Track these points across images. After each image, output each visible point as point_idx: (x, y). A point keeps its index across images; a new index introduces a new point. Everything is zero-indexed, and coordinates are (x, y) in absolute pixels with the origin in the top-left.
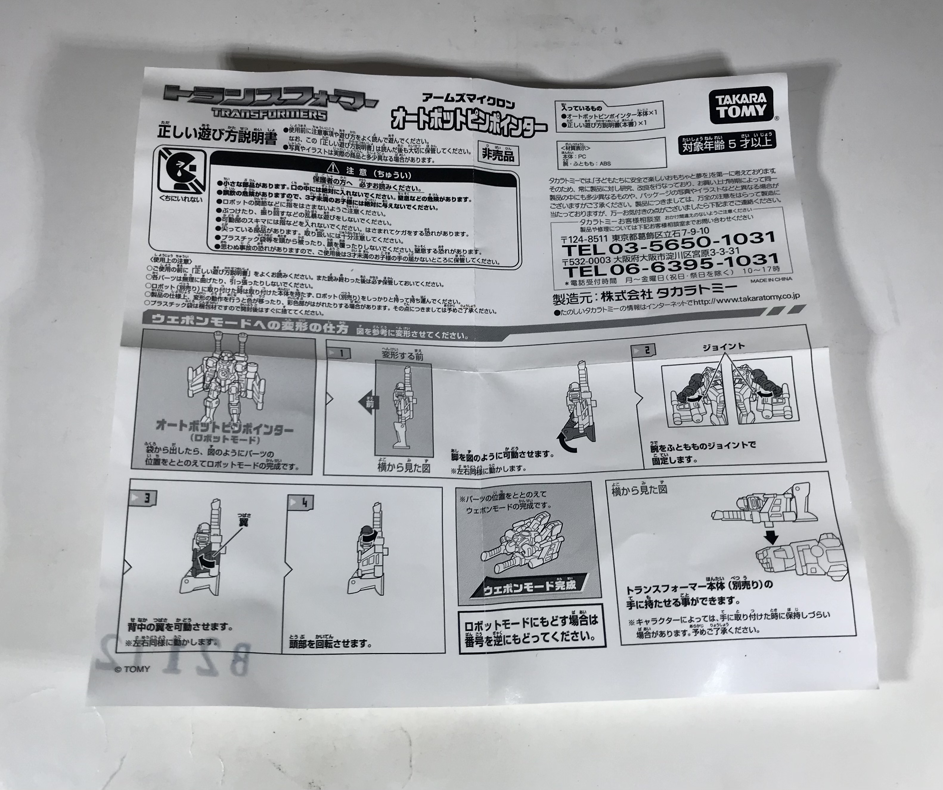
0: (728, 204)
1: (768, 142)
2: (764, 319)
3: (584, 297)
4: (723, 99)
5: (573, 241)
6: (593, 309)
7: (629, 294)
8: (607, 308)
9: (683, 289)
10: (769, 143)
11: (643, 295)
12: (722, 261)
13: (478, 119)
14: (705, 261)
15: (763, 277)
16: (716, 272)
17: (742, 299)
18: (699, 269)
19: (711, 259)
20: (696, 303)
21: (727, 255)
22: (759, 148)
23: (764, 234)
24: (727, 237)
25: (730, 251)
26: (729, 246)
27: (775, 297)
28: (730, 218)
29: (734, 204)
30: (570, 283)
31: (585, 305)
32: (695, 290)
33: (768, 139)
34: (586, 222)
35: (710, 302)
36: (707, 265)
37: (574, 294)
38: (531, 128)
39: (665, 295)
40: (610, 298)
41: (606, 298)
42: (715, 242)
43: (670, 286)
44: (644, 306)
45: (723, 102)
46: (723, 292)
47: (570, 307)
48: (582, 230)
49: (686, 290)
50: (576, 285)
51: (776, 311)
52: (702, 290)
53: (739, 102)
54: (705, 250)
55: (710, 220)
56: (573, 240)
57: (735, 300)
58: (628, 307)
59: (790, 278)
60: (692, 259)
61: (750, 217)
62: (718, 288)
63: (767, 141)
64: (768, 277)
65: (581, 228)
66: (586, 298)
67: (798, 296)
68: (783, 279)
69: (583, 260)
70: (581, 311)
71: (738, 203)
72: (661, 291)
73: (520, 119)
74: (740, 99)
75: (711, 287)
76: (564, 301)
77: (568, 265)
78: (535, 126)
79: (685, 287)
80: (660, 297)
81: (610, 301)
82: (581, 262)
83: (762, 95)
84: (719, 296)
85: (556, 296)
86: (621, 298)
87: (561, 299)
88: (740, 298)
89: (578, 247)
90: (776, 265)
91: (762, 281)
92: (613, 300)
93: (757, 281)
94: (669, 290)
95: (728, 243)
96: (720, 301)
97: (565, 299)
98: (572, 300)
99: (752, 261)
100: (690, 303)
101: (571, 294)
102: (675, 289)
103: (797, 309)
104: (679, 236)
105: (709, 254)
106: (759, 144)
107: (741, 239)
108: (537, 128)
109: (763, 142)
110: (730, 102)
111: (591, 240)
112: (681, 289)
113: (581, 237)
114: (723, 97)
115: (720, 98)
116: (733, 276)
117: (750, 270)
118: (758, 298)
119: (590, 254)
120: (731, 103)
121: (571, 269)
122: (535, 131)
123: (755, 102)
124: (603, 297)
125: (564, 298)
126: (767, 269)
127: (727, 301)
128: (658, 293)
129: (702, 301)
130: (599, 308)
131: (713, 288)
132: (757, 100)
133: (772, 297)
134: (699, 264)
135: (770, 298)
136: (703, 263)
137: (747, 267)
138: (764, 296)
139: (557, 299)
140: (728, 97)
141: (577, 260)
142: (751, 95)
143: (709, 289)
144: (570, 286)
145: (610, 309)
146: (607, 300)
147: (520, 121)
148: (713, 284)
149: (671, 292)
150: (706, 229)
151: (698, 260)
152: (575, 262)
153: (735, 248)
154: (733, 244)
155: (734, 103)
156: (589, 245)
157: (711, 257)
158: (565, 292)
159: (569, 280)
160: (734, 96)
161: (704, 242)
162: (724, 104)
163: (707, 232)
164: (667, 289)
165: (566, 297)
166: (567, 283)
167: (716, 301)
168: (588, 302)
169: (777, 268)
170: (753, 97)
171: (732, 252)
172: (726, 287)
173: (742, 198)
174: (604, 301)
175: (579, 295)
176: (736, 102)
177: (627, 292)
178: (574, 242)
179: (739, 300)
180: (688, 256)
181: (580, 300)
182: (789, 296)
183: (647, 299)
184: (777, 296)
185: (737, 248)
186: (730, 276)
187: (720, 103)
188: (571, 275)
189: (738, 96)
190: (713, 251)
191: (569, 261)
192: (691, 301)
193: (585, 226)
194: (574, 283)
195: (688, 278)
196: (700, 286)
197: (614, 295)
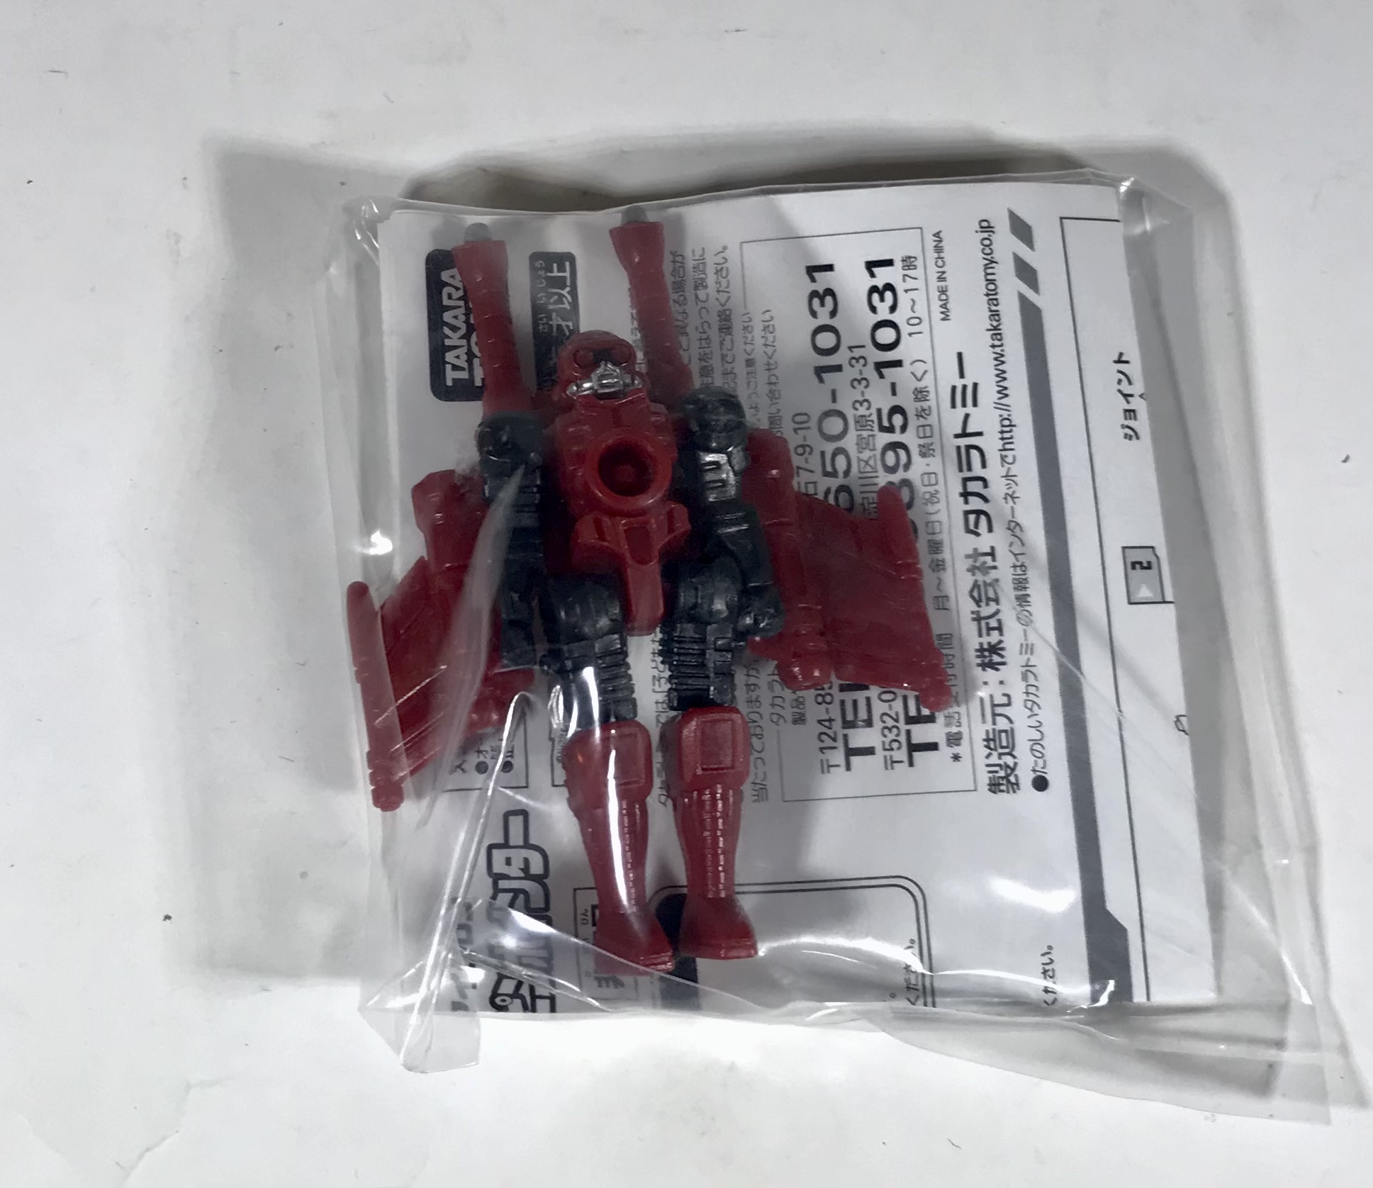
0: (729, 367)
1: (559, 271)
2: (1050, 301)
3: (994, 715)
4: (455, 368)
5: (832, 744)
6: (1027, 693)
7: (983, 604)
8: (1025, 657)
9: (969, 475)
10: (562, 269)
11: (985, 569)
12: (886, 385)
13: (522, 998)
14: (886, 423)
15: (934, 294)
16: (917, 399)
17: (997, 343)
18: (910, 438)
19: (879, 411)
20: (1008, 446)
21: (870, 372)
22: (574, 292)
23: (814, 287)
24: (820, 371)
25: (859, 366)
26: (846, 367)
27: (989, 271)
28: (768, 364)
29: (730, 353)
30: (956, 750)
31: (1017, 711)
32: (969, 447)
33: (552, 272)
34: (778, 710)
35: (1005, 414)
36: (898, 420)
37: (987, 740)
38: (518, 856)
39: (983, 518)
40: (995, 649)
41: (996, 658)
42: (834, 400)
43: (959, 506)
44: (1015, 567)
45: (463, 369)
46: (975, 385)
47: (1022, 748)
48: (800, 719)
49: (970, 469)
50: (959, 733)
51: (1026, 273)
52: (969, 430)
53: (463, 331)
54: (857, 422)
55: (773, 410)
56: (829, 742)
57: (999, 359)
58: (1020, 605)
59: (937, 235)
60: (878, 452)
61: (767, 316)
62: (966, 396)
63: (556, 274)
64: (934, 284)
65: (795, 722)
66: (999, 710)
67: (985, 224)
68: (938, 249)
69: (886, 718)
70: (1033, 722)
71: (727, 343)
72: (972, 527)
73: (495, 884)
74: (454, 329)
75: (960, 412)
76: (1008, 766)
77: (902, 754)
78: (511, 844)
79: (961, 470)
80: (990, 530)
81: (1002, 649)
82: (890, 723)
83: (445, 276)
84: (988, 393)
85: (994, 787)
86: (993, 623)
87: (1002, 774)
88: (993, 346)
89: (846, 731)
90: (898, 263)
91: (944, 297)
92: (1000, 642)
93: (944, 306)
94: (968, 508)
95: (838, 368)
96: (1003, 393)
97: (1001, 762)
98: (1004, 744)
99: (887, 316)
100: (1010, 460)
101: (988, 747)
102: (966, 495)
103: (1022, 230)
104: (815, 483)
105: (867, 413)
106: (565, 292)
107: (826, 340)
108: (516, 837)
109: (560, 283)
110: (462, 352)
111: (828, 699)
112: (965, 480)
113: (820, 722)
114: (448, 367)
115: (450, 376)
116: (929, 360)
117: (913, 321)
118: (994, 308)
119: (868, 699)
120: (465, 350)
121: (914, 748)
122: (527, 845)
123: (461, 293)
124: (993, 666)
125: (999, 765)
126: (910, 284)
127: (1001, 376)
128: (978, 534)
129: (1002, 432)
130: (1025, 678)
131: (964, 405)
132: (457, 289)
133: (989, 277)
134: (896, 437)
135: (992, 282)
136: (890, 429)
137: (905, 329)
138: (987, 295)
139: (1003, 782)
140: (449, 357)
141: (886, 732)
142: (446, 302)
143: (967, 416)
144: (962, 750)
145: (1028, 649)
146: (1002, 656)
147: (503, 884)
148: (953, 406)
149: (975, 503)
150: (798, 419)
151: (884, 439)
152: (891, 736)
153: (850, 355)
154: (840, 358)
155: (464, 342)
156: (843, 702)
157: (873, 410)
158: (981, 761)
159: (946, 751)
160: (447, 342)
161: (835, 425)
162: (465, 365)
163: (805, 418)
164: (967, 513)
165: (994, 759)
166: (956, 758)
167: (1003, 401)
168: (1009, 704)
169: (909, 262)
170: (450, 297)
171: (862, 361)
172: (962, 375)
173: (714, 334)
174: (1004, 664)
175: (989, 727)
176: (462, 338)
177: (976, 609)
178: (834, 740)
179: (998, 350)
180: (871, 462)
181: (1002, 724)
182: (987, 242)
183: (994, 560)
184: (986, 267)
185: (850, 348)
186: (929, 367)
187: (464, 375)
188: (933, 747)
189: (447, 331)
190: (857, 405)
191: (888, 753)
192: (1003, 458)
193: (788, 713)
194: (954, 740)
195: (935, 464)
196: (957, 436)
197: (985, 640)
